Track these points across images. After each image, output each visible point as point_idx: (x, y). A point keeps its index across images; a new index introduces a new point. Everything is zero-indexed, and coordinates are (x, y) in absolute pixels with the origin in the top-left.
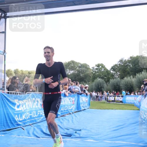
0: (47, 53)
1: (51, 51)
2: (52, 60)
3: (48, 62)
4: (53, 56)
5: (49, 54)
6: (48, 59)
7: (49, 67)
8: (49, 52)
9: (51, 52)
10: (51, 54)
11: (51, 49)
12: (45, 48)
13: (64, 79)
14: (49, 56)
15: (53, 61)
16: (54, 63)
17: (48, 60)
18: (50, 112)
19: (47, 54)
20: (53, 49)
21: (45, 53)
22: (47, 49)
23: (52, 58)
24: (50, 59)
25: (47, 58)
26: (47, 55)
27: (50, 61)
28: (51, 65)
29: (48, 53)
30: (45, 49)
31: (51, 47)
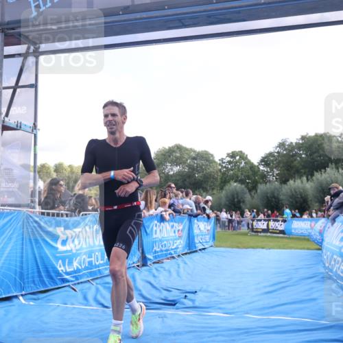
0: (110, 116)
1: (119, 112)
2: (121, 131)
3: (112, 136)
4: (124, 123)
5: (116, 119)
6: (113, 130)
7: (114, 146)
8: (115, 113)
9: (118, 114)
10: (119, 118)
11: (119, 108)
12: (105, 106)
13: (151, 175)
14: (116, 124)
15: (124, 135)
16: (125, 138)
17: (112, 133)
18: (115, 245)
19: (110, 118)
20: (125, 108)
21: (106, 116)
22: (110, 107)
23: (122, 128)
24: (117, 129)
25: (111, 128)
26: (110, 121)
27: (117, 135)
28: (120, 143)
29: (114, 115)
30: (106, 108)
31: (118, 102)
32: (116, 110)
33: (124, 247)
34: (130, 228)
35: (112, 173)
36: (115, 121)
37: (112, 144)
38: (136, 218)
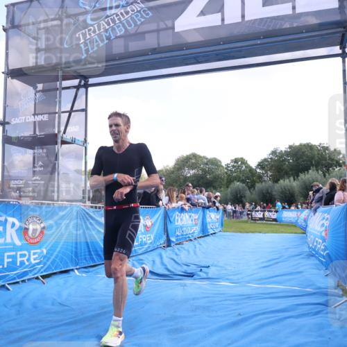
0: (114, 126)
1: (122, 122)
2: (125, 140)
3: (116, 144)
4: (127, 132)
5: (119, 128)
6: (117, 138)
8: (118, 123)
9: (122, 125)
10: (122, 128)
11: (122, 119)
12: (109, 118)
14: (119, 133)
16: (128, 145)
17: (116, 141)
18: (116, 250)
19: (114, 128)
21: (111, 126)
22: (114, 118)
23: (125, 136)
24: (121, 138)
25: (115, 137)
26: (114, 131)
27: (121, 143)
28: (121, 152)
29: (117, 125)
31: (122, 112)
32: (120, 121)
35: (116, 175)
36: (118, 131)
37: (116, 151)
38: (133, 220)
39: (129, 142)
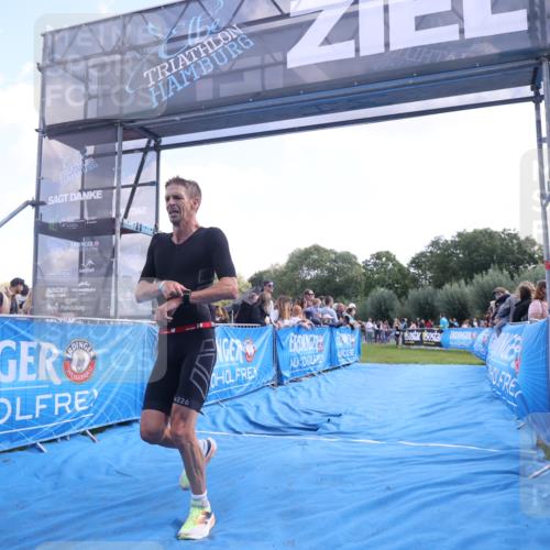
0: (172, 198)
1: (187, 192)
6: (176, 219)
8: (178, 195)
9: (185, 197)
10: (184, 202)
11: (187, 188)
14: (180, 210)
22: (173, 186)
24: (182, 219)
25: (174, 217)
26: (173, 206)
32: (182, 191)
33: (187, 402)
34: (195, 370)
36: (179, 207)
38: (202, 350)
39: (196, 226)
